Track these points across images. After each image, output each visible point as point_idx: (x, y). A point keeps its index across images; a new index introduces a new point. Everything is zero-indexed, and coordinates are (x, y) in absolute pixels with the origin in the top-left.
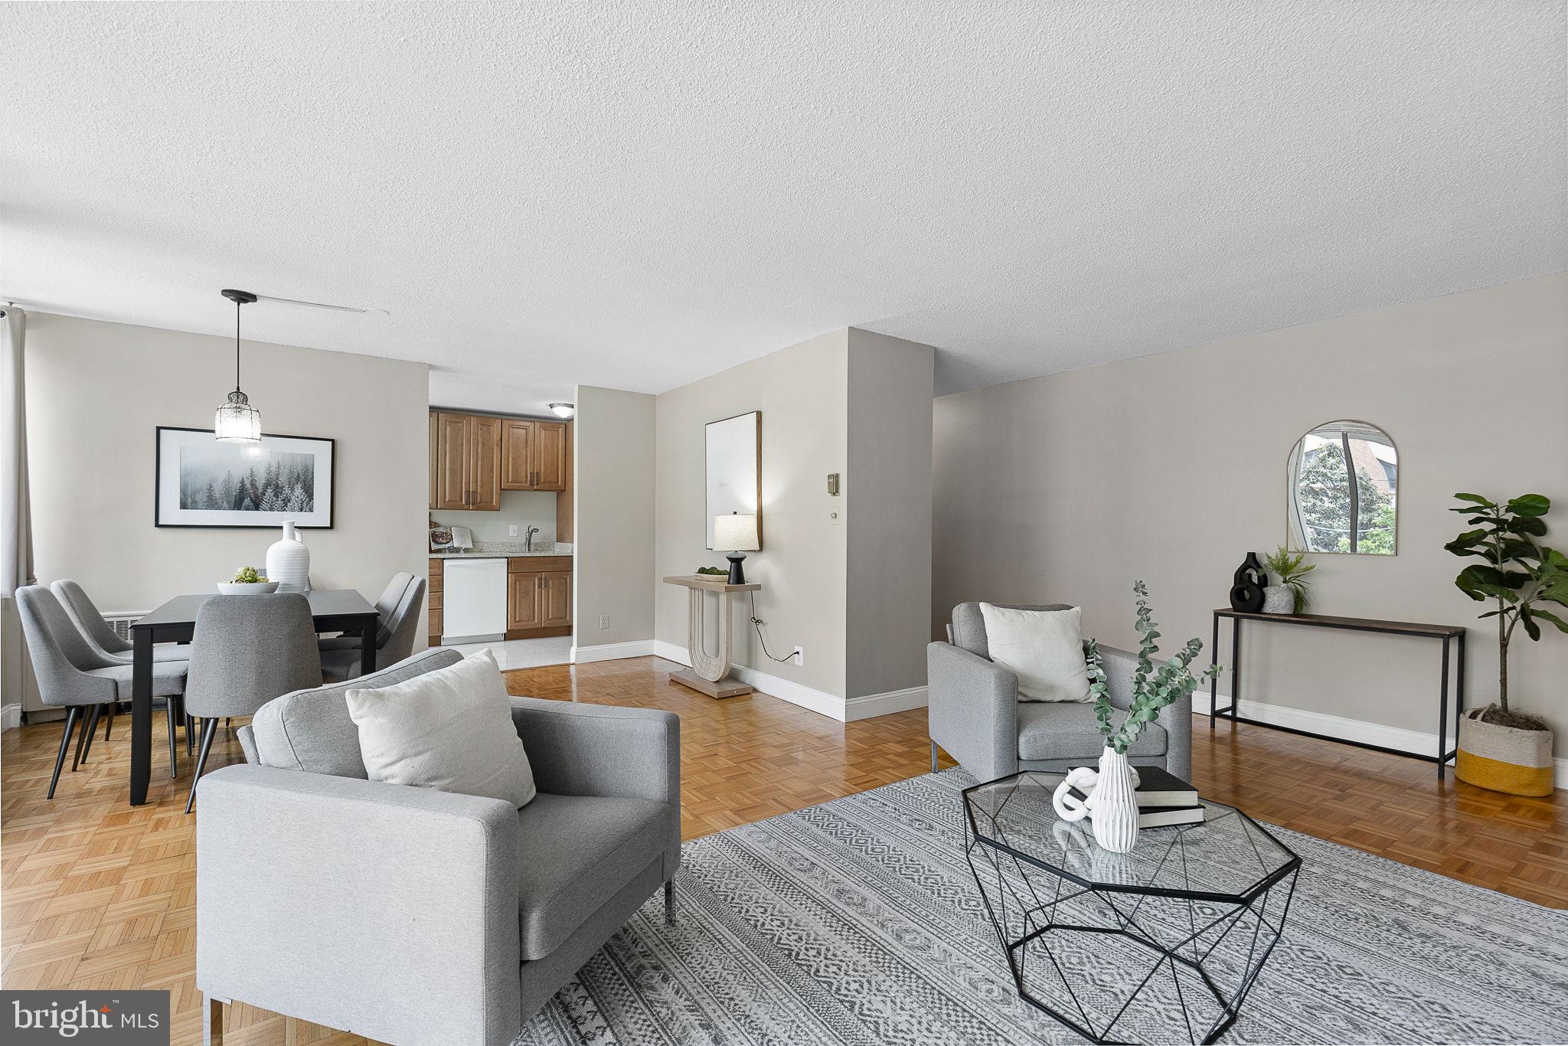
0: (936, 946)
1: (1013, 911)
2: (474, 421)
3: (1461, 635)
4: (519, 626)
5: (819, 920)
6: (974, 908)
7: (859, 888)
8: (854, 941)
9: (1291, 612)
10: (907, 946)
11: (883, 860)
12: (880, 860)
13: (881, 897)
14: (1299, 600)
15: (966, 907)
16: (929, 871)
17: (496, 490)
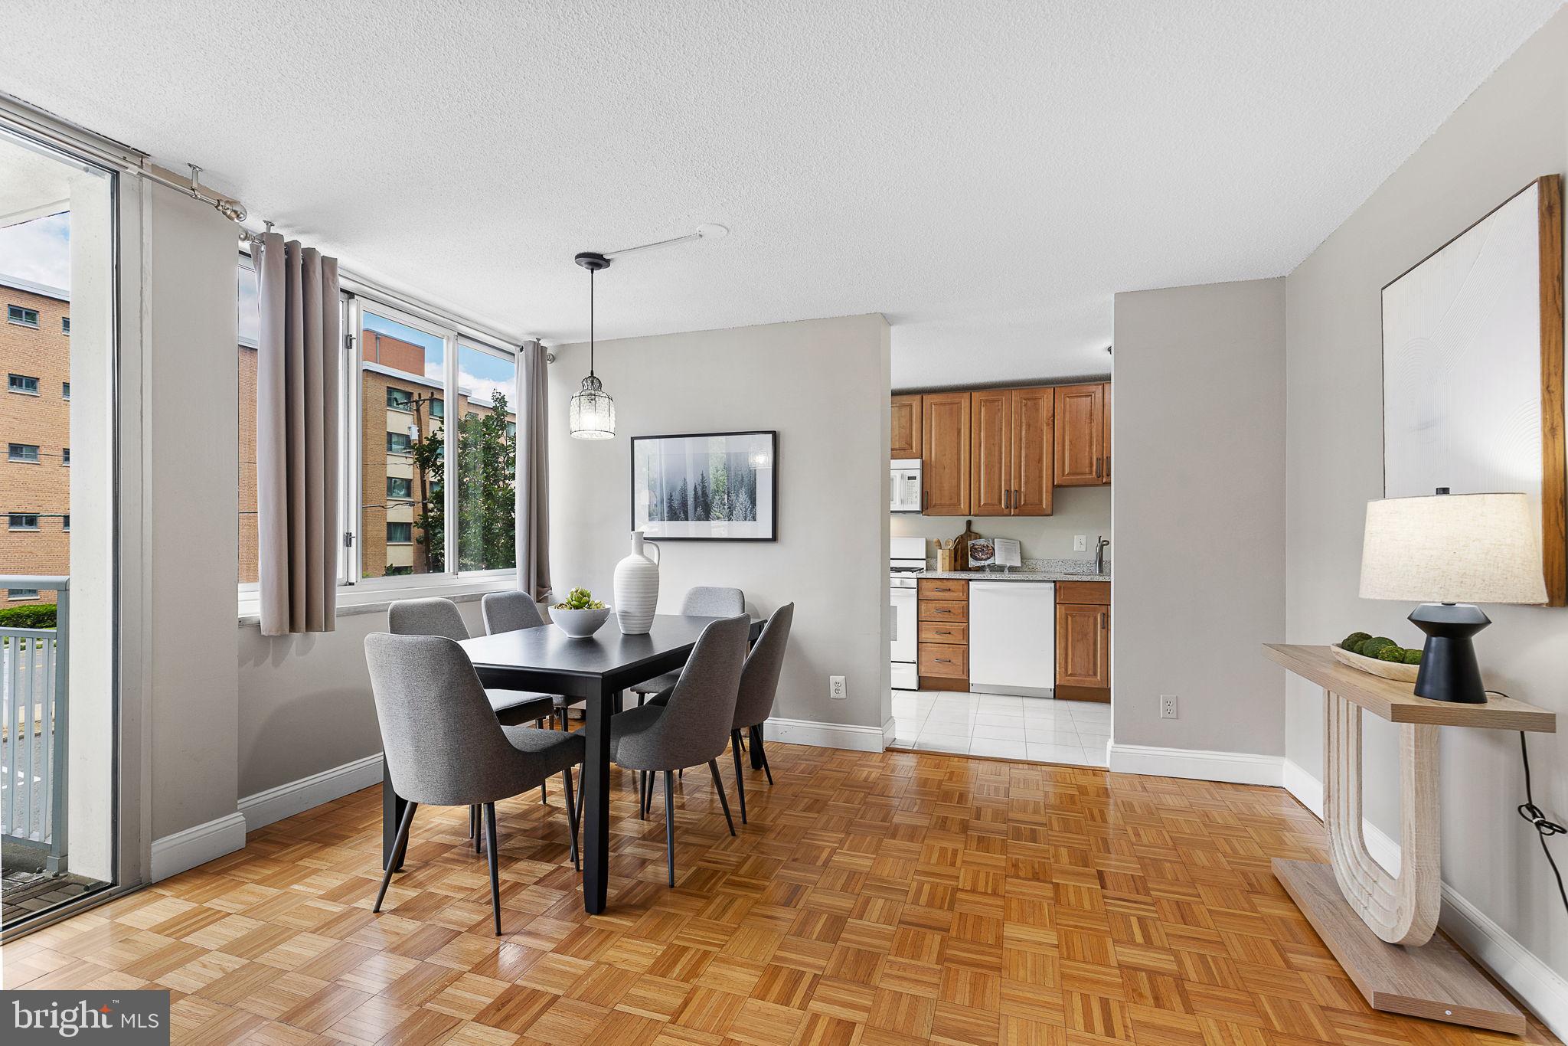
2: (1016, 396)
4: (1071, 681)
17: (1047, 487)
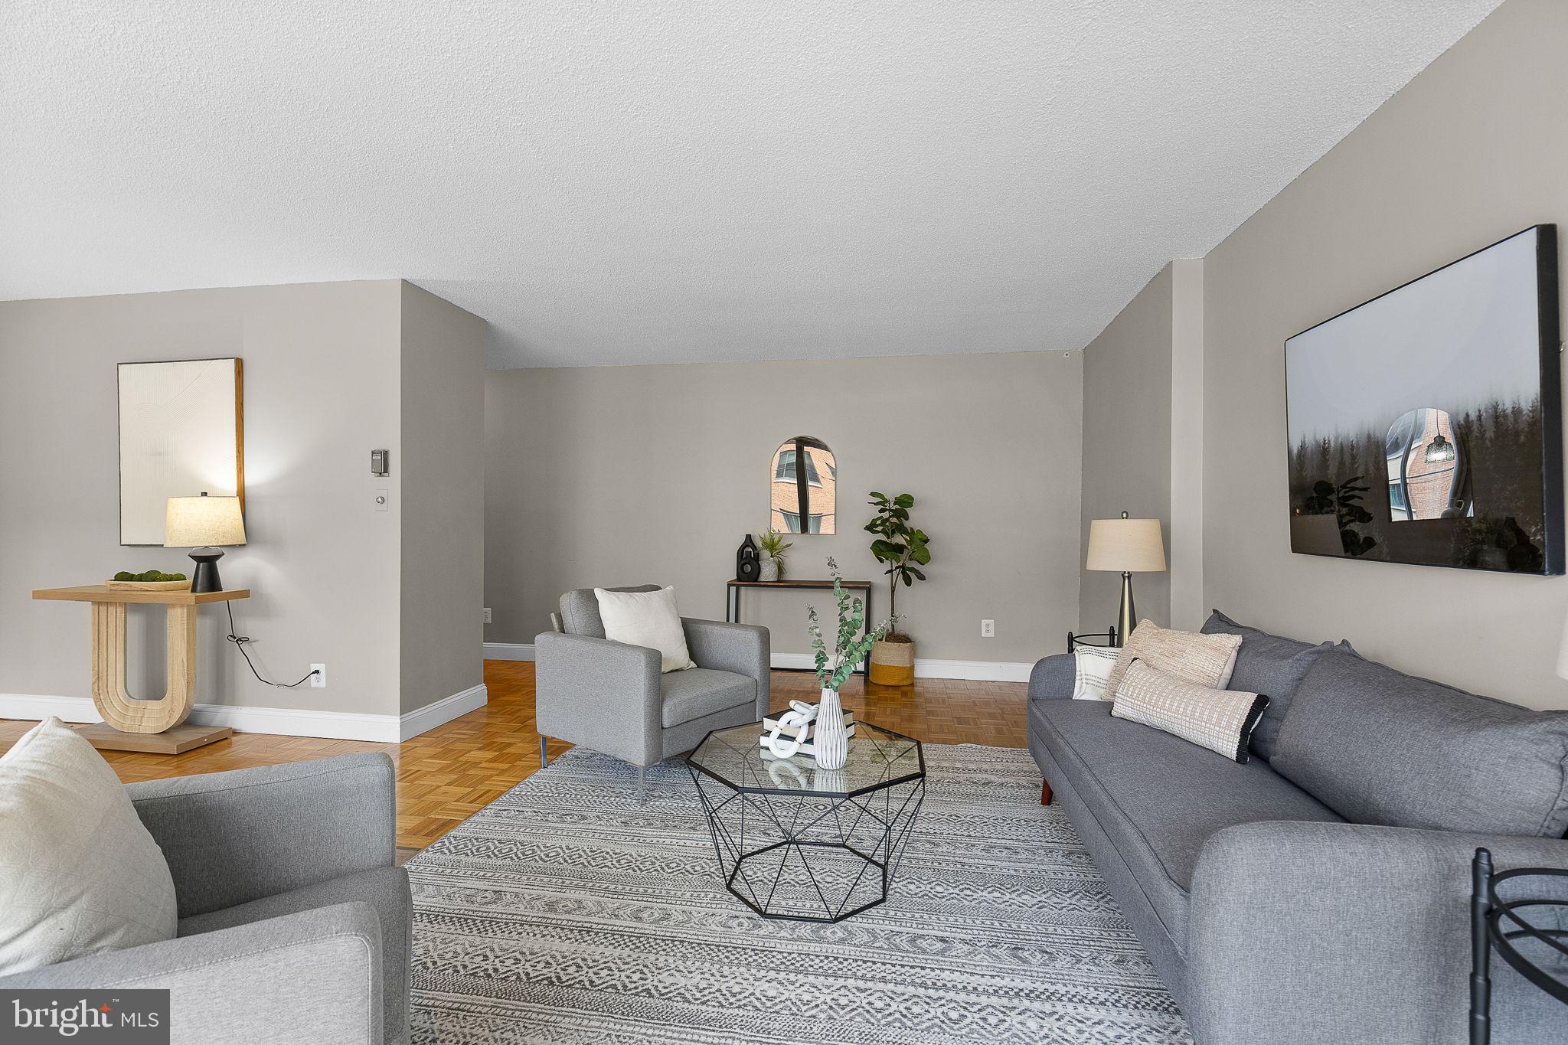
0: (673, 911)
1: (707, 859)
3: (868, 588)
5: (552, 939)
6: (677, 869)
7: (565, 894)
8: (603, 941)
9: (776, 580)
10: (651, 923)
11: (566, 861)
12: (563, 862)
13: (593, 894)
14: (780, 569)
15: (671, 871)
16: (616, 854)
